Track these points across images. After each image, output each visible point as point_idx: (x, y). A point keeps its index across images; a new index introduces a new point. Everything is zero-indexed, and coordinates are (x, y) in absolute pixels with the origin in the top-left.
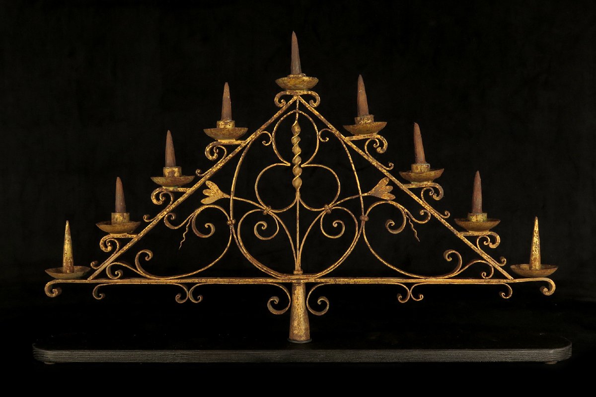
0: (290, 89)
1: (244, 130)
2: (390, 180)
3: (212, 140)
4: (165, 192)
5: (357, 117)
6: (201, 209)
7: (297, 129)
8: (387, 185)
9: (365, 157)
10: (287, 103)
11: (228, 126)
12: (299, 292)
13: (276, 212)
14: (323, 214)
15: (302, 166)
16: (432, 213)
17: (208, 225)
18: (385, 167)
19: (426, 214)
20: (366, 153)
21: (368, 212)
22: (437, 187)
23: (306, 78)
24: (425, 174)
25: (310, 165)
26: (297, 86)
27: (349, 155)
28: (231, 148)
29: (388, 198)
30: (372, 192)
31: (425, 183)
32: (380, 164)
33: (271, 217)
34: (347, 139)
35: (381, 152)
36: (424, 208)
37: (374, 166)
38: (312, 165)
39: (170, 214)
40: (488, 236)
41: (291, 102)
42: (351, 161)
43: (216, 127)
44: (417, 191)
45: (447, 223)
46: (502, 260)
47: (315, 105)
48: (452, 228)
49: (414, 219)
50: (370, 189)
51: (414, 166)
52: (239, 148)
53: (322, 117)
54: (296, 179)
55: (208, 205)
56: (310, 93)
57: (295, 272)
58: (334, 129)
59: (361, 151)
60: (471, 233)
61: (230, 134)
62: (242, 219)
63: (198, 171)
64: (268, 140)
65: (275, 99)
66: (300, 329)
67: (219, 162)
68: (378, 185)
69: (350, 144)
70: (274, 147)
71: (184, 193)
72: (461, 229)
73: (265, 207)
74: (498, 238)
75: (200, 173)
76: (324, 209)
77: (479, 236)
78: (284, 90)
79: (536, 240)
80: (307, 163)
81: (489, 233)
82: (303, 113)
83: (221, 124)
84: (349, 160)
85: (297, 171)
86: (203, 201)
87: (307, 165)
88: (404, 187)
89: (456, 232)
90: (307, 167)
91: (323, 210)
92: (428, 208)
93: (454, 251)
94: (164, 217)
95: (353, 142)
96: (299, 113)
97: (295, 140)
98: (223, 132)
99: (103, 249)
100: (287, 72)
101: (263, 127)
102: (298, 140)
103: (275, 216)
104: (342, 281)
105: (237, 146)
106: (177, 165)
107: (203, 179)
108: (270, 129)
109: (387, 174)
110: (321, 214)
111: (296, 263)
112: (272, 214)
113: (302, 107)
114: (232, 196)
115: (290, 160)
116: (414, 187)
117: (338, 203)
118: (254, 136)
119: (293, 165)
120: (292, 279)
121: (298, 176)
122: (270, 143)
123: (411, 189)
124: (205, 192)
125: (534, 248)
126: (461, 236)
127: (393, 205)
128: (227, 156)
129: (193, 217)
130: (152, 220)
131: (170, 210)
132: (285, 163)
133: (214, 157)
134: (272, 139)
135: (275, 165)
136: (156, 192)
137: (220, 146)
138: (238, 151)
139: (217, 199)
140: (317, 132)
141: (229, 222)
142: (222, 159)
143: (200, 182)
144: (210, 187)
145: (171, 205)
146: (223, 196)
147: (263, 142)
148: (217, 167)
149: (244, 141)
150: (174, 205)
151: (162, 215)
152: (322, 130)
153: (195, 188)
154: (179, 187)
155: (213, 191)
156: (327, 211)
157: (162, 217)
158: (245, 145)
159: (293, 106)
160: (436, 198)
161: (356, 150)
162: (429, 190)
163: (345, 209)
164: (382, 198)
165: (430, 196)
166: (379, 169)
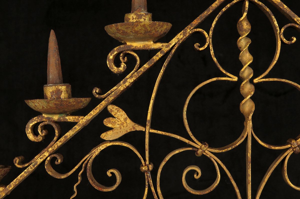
1: (166, 27)
3: (117, 43)
4: (46, 123)
6: (102, 147)
7: (246, 25)
11: (142, 20)
13: (216, 151)
14: (289, 153)
15: (256, 81)
17: (112, 173)
25: (267, 80)
33: (209, 159)
38: (271, 80)
39: (55, 155)
43: (123, 21)
52: (160, 55)
53: (285, 7)
54: (246, 102)
55: (111, 141)
61: (146, 32)
62: (163, 164)
63: (96, 91)
64: (203, 41)
67: (128, 77)
70: (212, 52)
71: (73, 124)
73: (200, 144)
75: (99, 94)
76: (289, 146)
80: (263, 76)
83: (132, 17)
85: (248, 89)
86: (104, 136)
87: (264, 80)
90: (264, 82)
91: (290, 148)
94: (44, 161)
97: (243, 42)
98: (136, 29)
101: (196, 22)
102: (248, 43)
103: (214, 159)
105: (155, 51)
106: (64, 81)
107: (103, 102)
108: (206, 25)
110: (286, 154)
112: (209, 155)
114: (148, 127)
115: (236, 74)
118: (182, 36)
119: (241, 80)
121: (249, 96)
122: (206, 46)
124: (107, 123)
128: (140, 67)
129: (89, 160)
130: (26, 165)
131: (53, 149)
132: (230, 77)
133: (120, 68)
134: (209, 40)
135: (214, 79)
136: (32, 122)
137: (130, 52)
138: (158, 59)
139: (124, 133)
140: (278, 28)
141: (144, 168)
142: (133, 71)
143: (100, 106)
144: (115, 115)
145: (56, 142)
146: (134, 128)
147: (196, 45)
148: (125, 84)
149: (167, 44)
150: (60, 142)
151: (42, 158)
152: (286, 26)
153: (92, 116)
154: (67, 115)
155: (119, 120)
156: (294, 149)
157: (42, 160)
158: (167, 49)
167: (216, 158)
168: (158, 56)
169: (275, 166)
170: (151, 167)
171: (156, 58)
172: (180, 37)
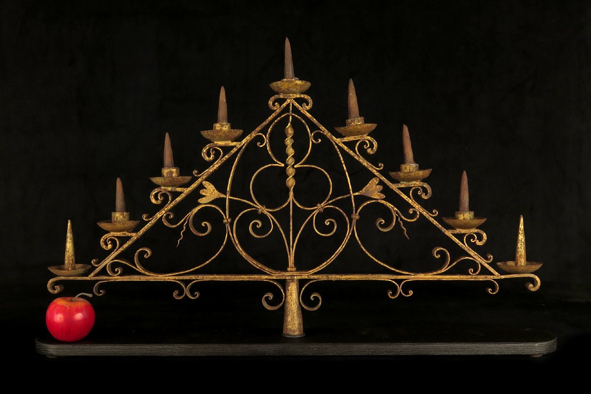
0: (284, 92)
1: (239, 132)
2: (380, 180)
3: (209, 142)
4: (163, 192)
5: (348, 119)
6: (198, 208)
7: (290, 131)
8: (377, 185)
9: (356, 157)
10: (280, 106)
11: (224, 128)
12: (293, 288)
13: (271, 210)
14: (316, 212)
15: (295, 166)
16: (421, 211)
17: (205, 224)
18: (375, 168)
19: (415, 212)
20: (356, 154)
21: (358, 211)
22: (426, 187)
23: (299, 82)
24: (413, 173)
25: (303, 166)
26: (290, 89)
27: (340, 156)
28: (227, 149)
29: (378, 198)
30: (363, 192)
31: (414, 182)
32: (370, 164)
33: (266, 216)
34: (338, 140)
35: (371, 153)
36: (413, 207)
37: (364, 166)
38: (305, 166)
39: (169, 213)
40: (475, 233)
41: (284, 105)
42: (343, 162)
43: (212, 129)
44: (406, 191)
45: (435, 221)
46: (489, 257)
47: (308, 108)
48: (440, 226)
49: (403, 217)
50: (361, 189)
51: (403, 166)
52: (235, 150)
53: (315, 119)
54: (289, 179)
55: (204, 204)
56: (302, 96)
57: (289, 269)
58: (326, 131)
59: (352, 152)
60: (458, 231)
61: (226, 136)
62: (238, 218)
63: (195, 172)
64: (262, 141)
65: (269, 102)
66: (293, 323)
67: (215, 163)
68: (368, 185)
69: (341, 145)
70: (268, 148)
71: (181, 193)
72: (448, 227)
73: (260, 206)
74: (485, 235)
75: (197, 174)
76: (316, 207)
77: (466, 234)
78: (277, 93)
79: (521, 237)
80: (300, 163)
81: (476, 231)
82: (296, 116)
83: (217, 126)
84: (341, 161)
85: (291, 171)
86: (200, 201)
88: (394, 187)
89: (443, 230)
90: (301, 167)
91: (316, 209)
92: (417, 206)
93: (442, 249)
94: (162, 217)
95: (344, 143)
96: (293, 116)
97: (289, 142)
98: (219, 134)
99: (104, 247)
100: (281, 76)
101: (258, 129)
102: (291, 142)
104: (334, 277)
105: (233, 147)
106: (175, 166)
107: (200, 179)
108: (264, 131)
109: (377, 174)
110: (314, 213)
111: (289, 261)
112: (266, 213)
113: (295, 110)
114: (228, 195)
115: (284, 161)
116: (403, 186)
117: (331, 201)
118: (249, 138)
119: (286, 166)
120: (286, 275)
121: (291, 176)
122: (264, 145)
123: (400, 189)
124: (202, 192)
125: (519, 245)
126: (448, 233)
127: (383, 204)
128: (223, 157)
129: (191, 216)
130: (150, 219)
131: (168, 209)
132: (279, 164)
133: (210, 158)
134: (266, 141)
135: (269, 165)
136: (154, 192)
137: (216, 148)
139: (213, 199)
140: (310, 133)
141: (225, 221)
142: (218, 160)
143: (198, 182)
144: (207, 187)
145: (170, 204)
146: (219, 195)
147: (258, 144)
148: (213, 168)
149: (240, 143)
150: (172, 204)
151: (161, 214)
152: (314, 132)
153: (192, 188)
154: (177, 187)
155: (210, 191)
156: (319, 210)
157: (160, 216)
158: (240, 146)
159: (286, 109)
160: (424, 197)
161: (348, 151)
162: (418, 190)
163: (337, 208)
164: (372, 197)
165: (419, 195)
166: (369, 170)
167: (270, 215)
169: (308, 220)
170: (229, 220)
171: (233, 152)
172: (248, 138)
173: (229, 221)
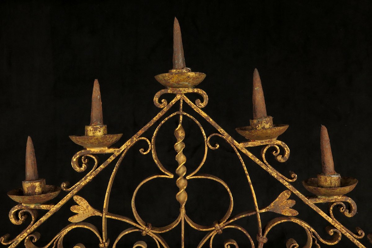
0: (172, 87)
2: (292, 193)
3: (81, 148)
4: (25, 210)
5: (253, 119)
6: (69, 229)
7: (180, 133)
8: (288, 199)
9: (264, 167)
10: (168, 103)
11: (98, 133)
13: (157, 232)
14: (213, 234)
15: (188, 178)
16: (343, 233)
18: (287, 179)
19: (336, 234)
20: (263, 162)
21: (267, 233)
22: (350, 202)
23: (192, 74)
25: (196, 177)
26: (181, 83)
27: (244, 165)
28: (102, 157)
29: (290, 215)
30: (271, 208)
31: (336, 197)
32: (280, 175)
33: (151, 238)
34: (240, 146)
35: (283, 161)
36: (333, 227)
37: (273, 177)
38: (199, 177)
39: (32, 235)
41: (173, 101)
42: (246, 172)
44: (325, 207)
45: (361, 244)
47: (203, 105)
49: (321, 240)
50: (269, 204)
51: (322, 177)
52: (112, 158)
53: (211, 120)
54: (181, 193)
55: (76, 224)
56: (196, 91)
58: (226, 134)
59: (258, 160)
62: (117, 241)
63: (64, 185)
65: (155, 99)
67: (88, 175)
68: (277, 199)
69: (245, 151)
70: (154, 156)
71: (47, 211)
73: (145, 227)
75: (65, 188)
76: (214, 228)
78: (164, 87)
80: (193, 174)
82: (188, 115)
84: (244, 171)
85: (182, 183)
86: (70, 219)
87: (194, 177)
88: (310, 203)
91: (214, 230)
92: (339, 226)
94: (24, 240)
95: (249, 149)
96: (184, 116)
97: (179, 146)
98: (91, 141)
100: (168, 66)
101: (140, 132)
102: (182, 147)
103: (155, 238)
105: (109, 155)
107: (69, 194)
108: (149, 134)
109: (289, 187)
110: (211, 234)
112: (151, 235)
113: (187, 108)
114: (104, 214)
116: (321, 201)
117: (232, 221)
118: (130, 143)
119: (177, 176)
121: (182, 190)
122: (148, 151)
123: (317, 205)
124: (73, 209)
127: (297, 224)
128: (97, 167)
129: (59, 239)
130: (10, 243)
131: (31, 231)
132: (168, 175)
133: (81, 168)
134: (151, 145)
135: (155, 177)
136: (14, 209)
137: (89, 156)
138: (111, 161)
139: (86, 217)
140: (205, 137)
141: (101, 245)
142: (92, 170)
143: (66, 198)
144: (79, 203)
145: (33, 225)
146: (94, 213)
147: (141, 150)
148: (86, 181)
149: (118, 149)
150: (36, 225)
151: (22, 237)
152: (211, 136)
153: (60, 205)
154: (42, 204)
155: (82, 208)
156: (217, 231)
157: (22, 239)
158: (118, 153)
159: (176, 107)
160: (348, 215)
161: (253, 159)
162: (339, 206)
163: (240, 229)
164: (282, 214)
165: (341, 213)
166: (279, 182)
167: (157, 237)
168: (111, 159)
169: (203, 244)
170: (106, 244)
171: (109, 160)
172: (128, 144)
173: (106, 246)
